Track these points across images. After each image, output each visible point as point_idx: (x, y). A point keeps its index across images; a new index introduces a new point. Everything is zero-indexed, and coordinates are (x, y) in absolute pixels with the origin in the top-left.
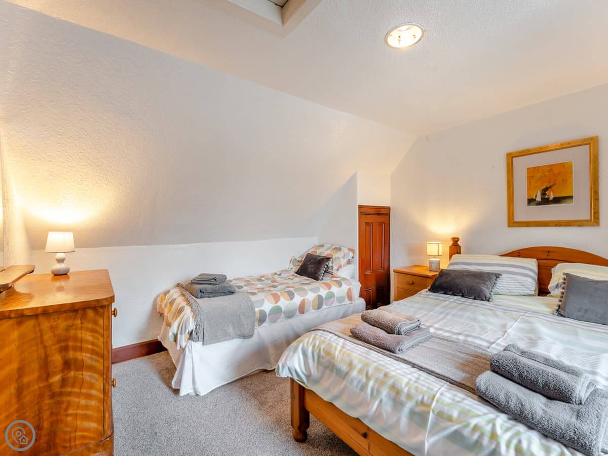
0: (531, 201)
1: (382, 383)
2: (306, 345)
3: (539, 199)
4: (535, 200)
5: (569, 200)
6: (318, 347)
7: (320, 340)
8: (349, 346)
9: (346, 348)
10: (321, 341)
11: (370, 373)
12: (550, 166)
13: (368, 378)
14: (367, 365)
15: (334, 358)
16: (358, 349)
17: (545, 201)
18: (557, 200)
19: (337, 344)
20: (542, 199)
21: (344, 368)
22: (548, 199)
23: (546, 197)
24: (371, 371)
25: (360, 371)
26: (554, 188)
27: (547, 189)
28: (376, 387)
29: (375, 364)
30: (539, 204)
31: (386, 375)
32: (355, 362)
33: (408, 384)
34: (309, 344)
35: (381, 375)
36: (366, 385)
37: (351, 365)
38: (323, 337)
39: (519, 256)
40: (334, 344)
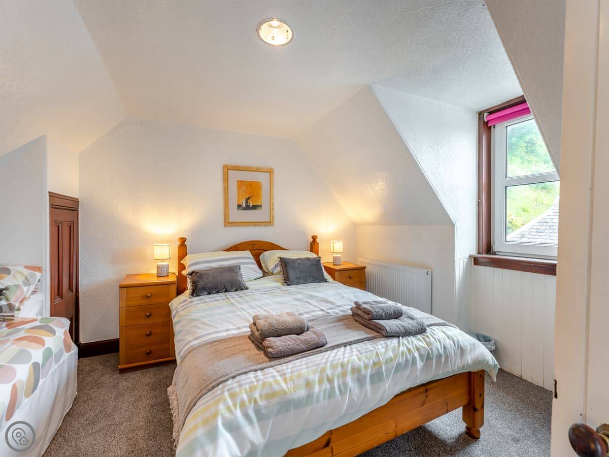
0: (239, 206)
1: (344, 374)
2: (227, 415)
3: (244, 205)
4: (242, 206)
5: (259, 208)
6: (250, 401)
7: (245, 389)
8: (287, 369)
9: (288, 373)
10: (248, 389)
11: (330, 375)
12: (251, 182)
13: (330, 381)
14: (323, 371)
15: (284, 392)
16: (297, 364)
17: (248, 208)
18: (255, 207)
19: (273, 377)
20: (246, 205)
21: (302, 393)
22: (249, 205)
23: (248, 204)
24: (329, 372)
25: (321, 381)
26: (252, 198)
27: (248, 199)
28: (341, 383)
29: (329, 364)
30: (244, 209)
31: (342, 365)
32: (311, 377)
33: (359, 359)
34: (233, 408)
35: (339, 369)
36: (332, 388)
37: (309, 384)
38: (246, 384)
39: (236, 250)
40: (271, 380)
